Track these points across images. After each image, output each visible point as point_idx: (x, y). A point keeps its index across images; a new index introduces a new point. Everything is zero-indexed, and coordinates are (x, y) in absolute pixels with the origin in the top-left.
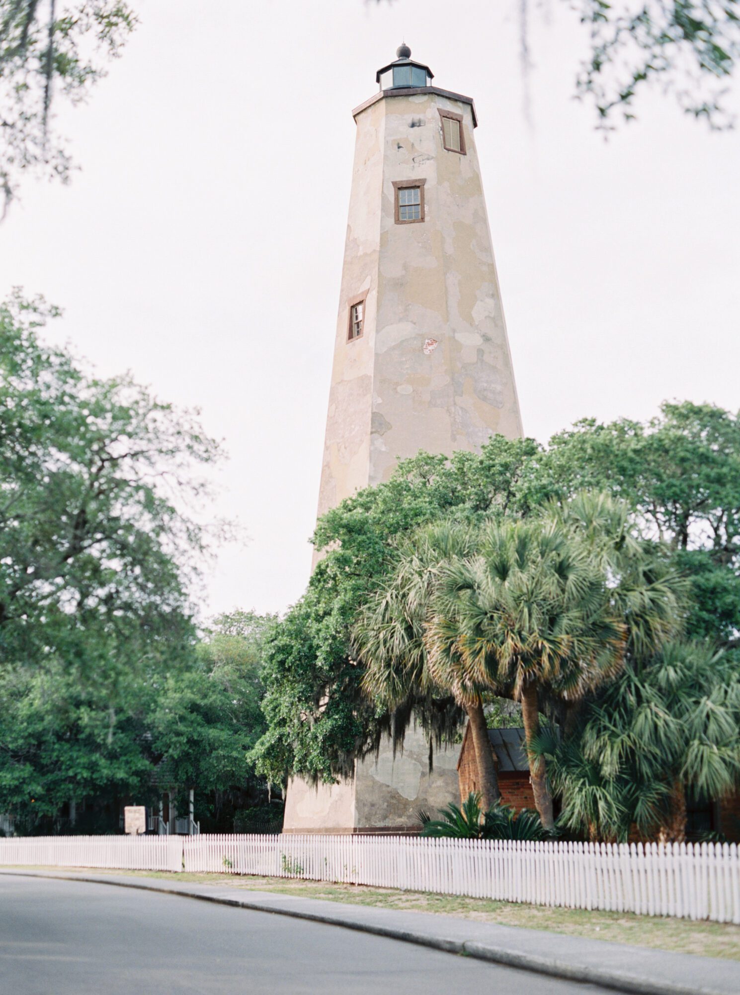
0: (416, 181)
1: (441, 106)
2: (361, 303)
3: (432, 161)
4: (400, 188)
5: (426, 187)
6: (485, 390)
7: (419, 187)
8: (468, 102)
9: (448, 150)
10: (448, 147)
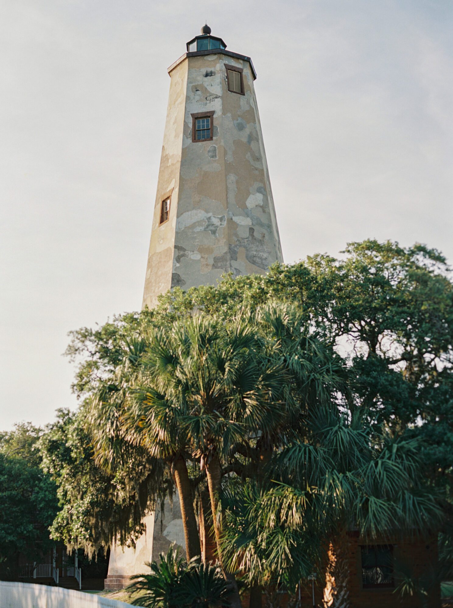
0: (208, 112)
1: (227, 62)
2: (168, 198)
3: (219, 99)
4: (196, 117)
5: (215, 116)
6: (254, 256)
7: (209, 117)
8: (247, 60)
9: (232, 92)
10: (231, 90)
